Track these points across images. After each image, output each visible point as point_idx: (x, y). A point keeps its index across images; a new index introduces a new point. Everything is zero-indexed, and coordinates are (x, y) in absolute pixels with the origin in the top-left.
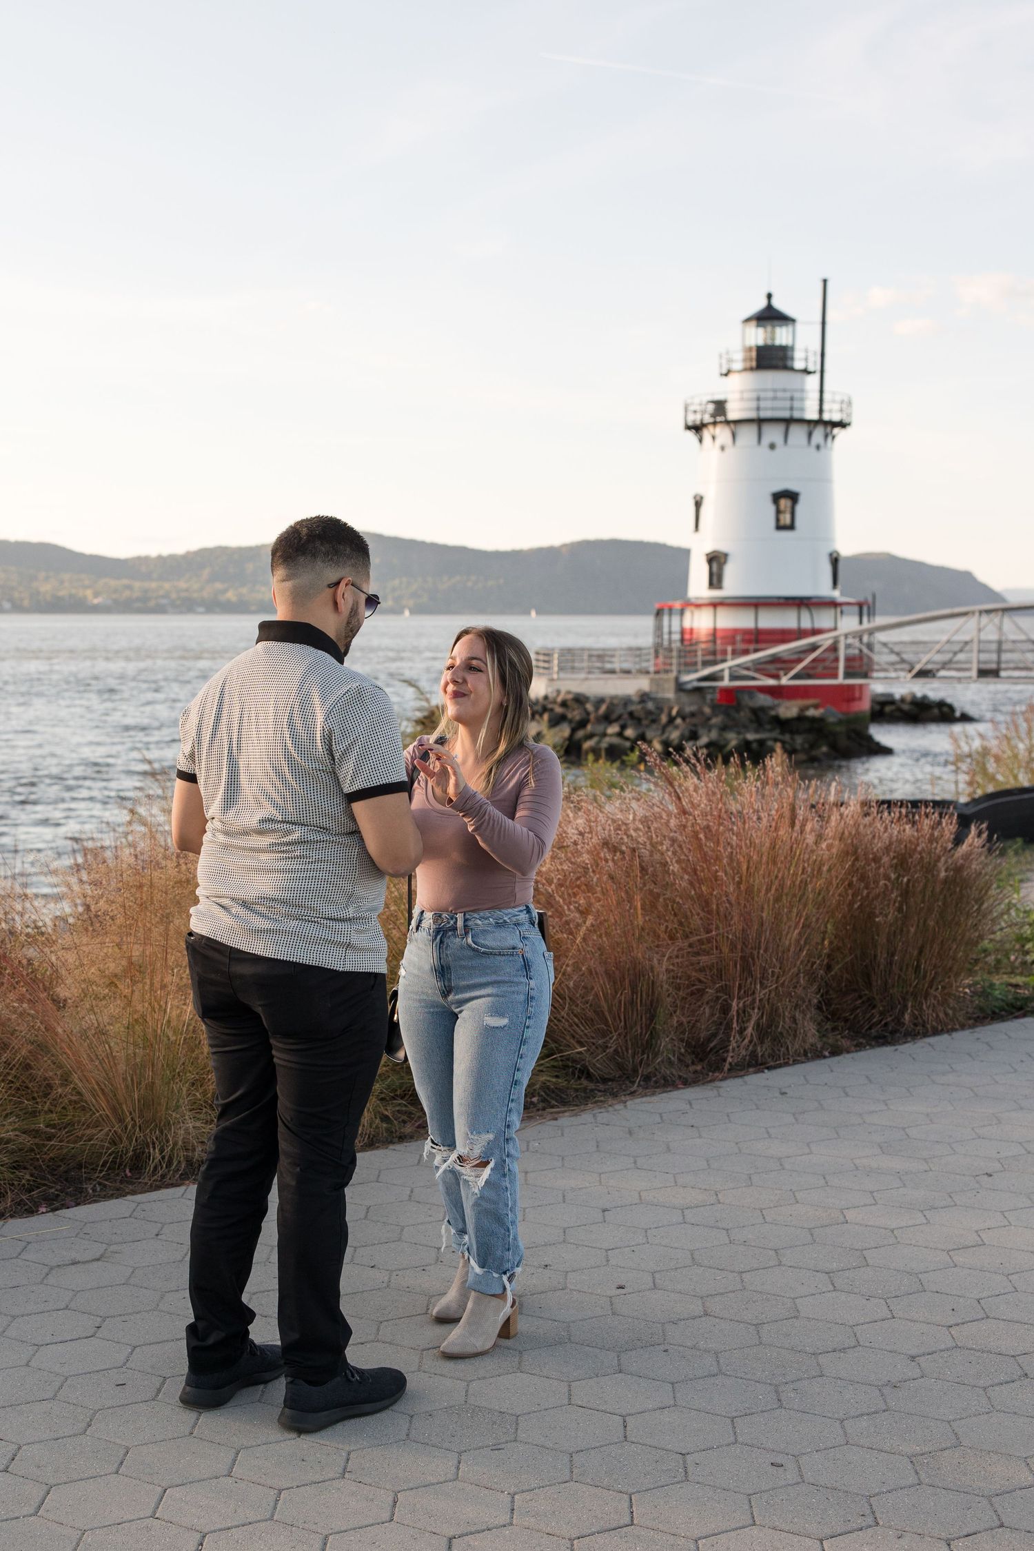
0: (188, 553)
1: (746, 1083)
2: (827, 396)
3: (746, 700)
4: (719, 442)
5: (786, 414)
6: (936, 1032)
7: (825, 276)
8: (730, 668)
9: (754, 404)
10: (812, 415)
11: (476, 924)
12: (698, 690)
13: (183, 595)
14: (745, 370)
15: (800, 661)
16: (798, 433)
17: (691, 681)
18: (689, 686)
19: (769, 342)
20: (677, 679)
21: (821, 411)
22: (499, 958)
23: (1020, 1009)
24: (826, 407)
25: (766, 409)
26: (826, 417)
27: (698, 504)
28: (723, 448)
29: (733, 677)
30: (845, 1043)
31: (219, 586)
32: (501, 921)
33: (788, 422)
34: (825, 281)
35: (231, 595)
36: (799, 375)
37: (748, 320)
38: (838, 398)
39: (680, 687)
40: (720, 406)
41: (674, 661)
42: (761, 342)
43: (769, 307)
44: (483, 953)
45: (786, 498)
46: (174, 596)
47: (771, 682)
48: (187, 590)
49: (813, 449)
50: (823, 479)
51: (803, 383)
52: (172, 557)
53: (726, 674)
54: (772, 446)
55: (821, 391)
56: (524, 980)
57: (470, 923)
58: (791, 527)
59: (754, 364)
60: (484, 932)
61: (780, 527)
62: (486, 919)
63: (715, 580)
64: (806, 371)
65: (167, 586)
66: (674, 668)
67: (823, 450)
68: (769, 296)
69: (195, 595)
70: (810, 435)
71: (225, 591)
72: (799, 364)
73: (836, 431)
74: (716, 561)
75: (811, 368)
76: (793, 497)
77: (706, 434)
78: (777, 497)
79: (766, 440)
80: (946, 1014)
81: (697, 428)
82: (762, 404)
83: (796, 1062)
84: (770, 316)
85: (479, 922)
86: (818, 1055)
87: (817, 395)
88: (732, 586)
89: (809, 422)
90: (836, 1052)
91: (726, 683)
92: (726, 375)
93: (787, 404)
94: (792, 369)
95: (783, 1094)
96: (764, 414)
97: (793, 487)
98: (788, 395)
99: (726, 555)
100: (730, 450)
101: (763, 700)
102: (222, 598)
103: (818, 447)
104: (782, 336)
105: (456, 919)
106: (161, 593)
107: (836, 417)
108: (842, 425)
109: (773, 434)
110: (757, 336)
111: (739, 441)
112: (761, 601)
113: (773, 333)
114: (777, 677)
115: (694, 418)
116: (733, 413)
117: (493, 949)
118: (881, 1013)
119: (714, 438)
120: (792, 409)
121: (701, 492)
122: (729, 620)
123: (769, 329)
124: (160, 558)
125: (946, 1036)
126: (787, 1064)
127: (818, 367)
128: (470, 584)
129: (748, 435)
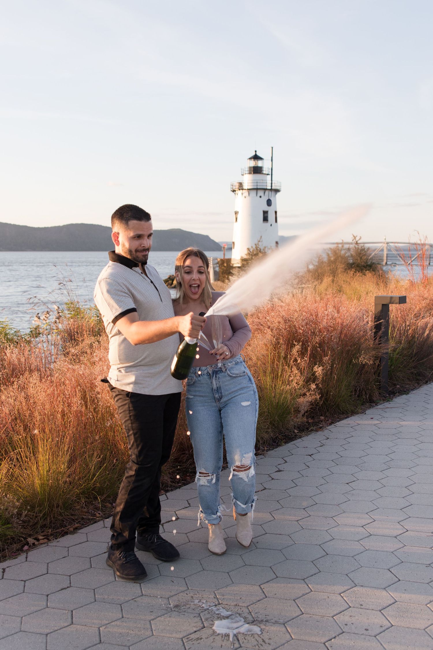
4: (244, 195)
5: (265, 187)
7: (273, 146)
10: (269, 188)
14: (248, 174)
16: (267, 193)
19: (256, 166)
21: (272, 186)
26: (273, 188)
27: (236, 213)
28: (245, 197)
33: (265, 190)
34: (272, 148)
36: (266, 175)
37: (250, 159)
38: (276, 182)
40: (241, 185)
42: (254, 165)
43: (256, 155)
51: (266, 178)
54: (260, 197)
55: (272, 180)
59: (249, 172)
61: (264, 221)
64: (268, 174)
68: (256, 151)
70: (270, 193)
72: (264, 172)
73: (277, 192)
75: (269, 174)
79: (259, 195)
81: (234, 191)
82: (258, 184)
84: (256, 157)
87: (271, 181)
92: (243, 175)
94: (263, 174)
96: (259, 187)
100: (248, 198)
104: (260, 163)
107: (276, 188)
109: (260, 193)
110: (252, 163)
111: (251, 196)
113: (257, 163)
116: (246, 186)
119: (242, 194)
121: (237, 210)
123: (256, 161)
127: (271, 173)
129: (253, 193)
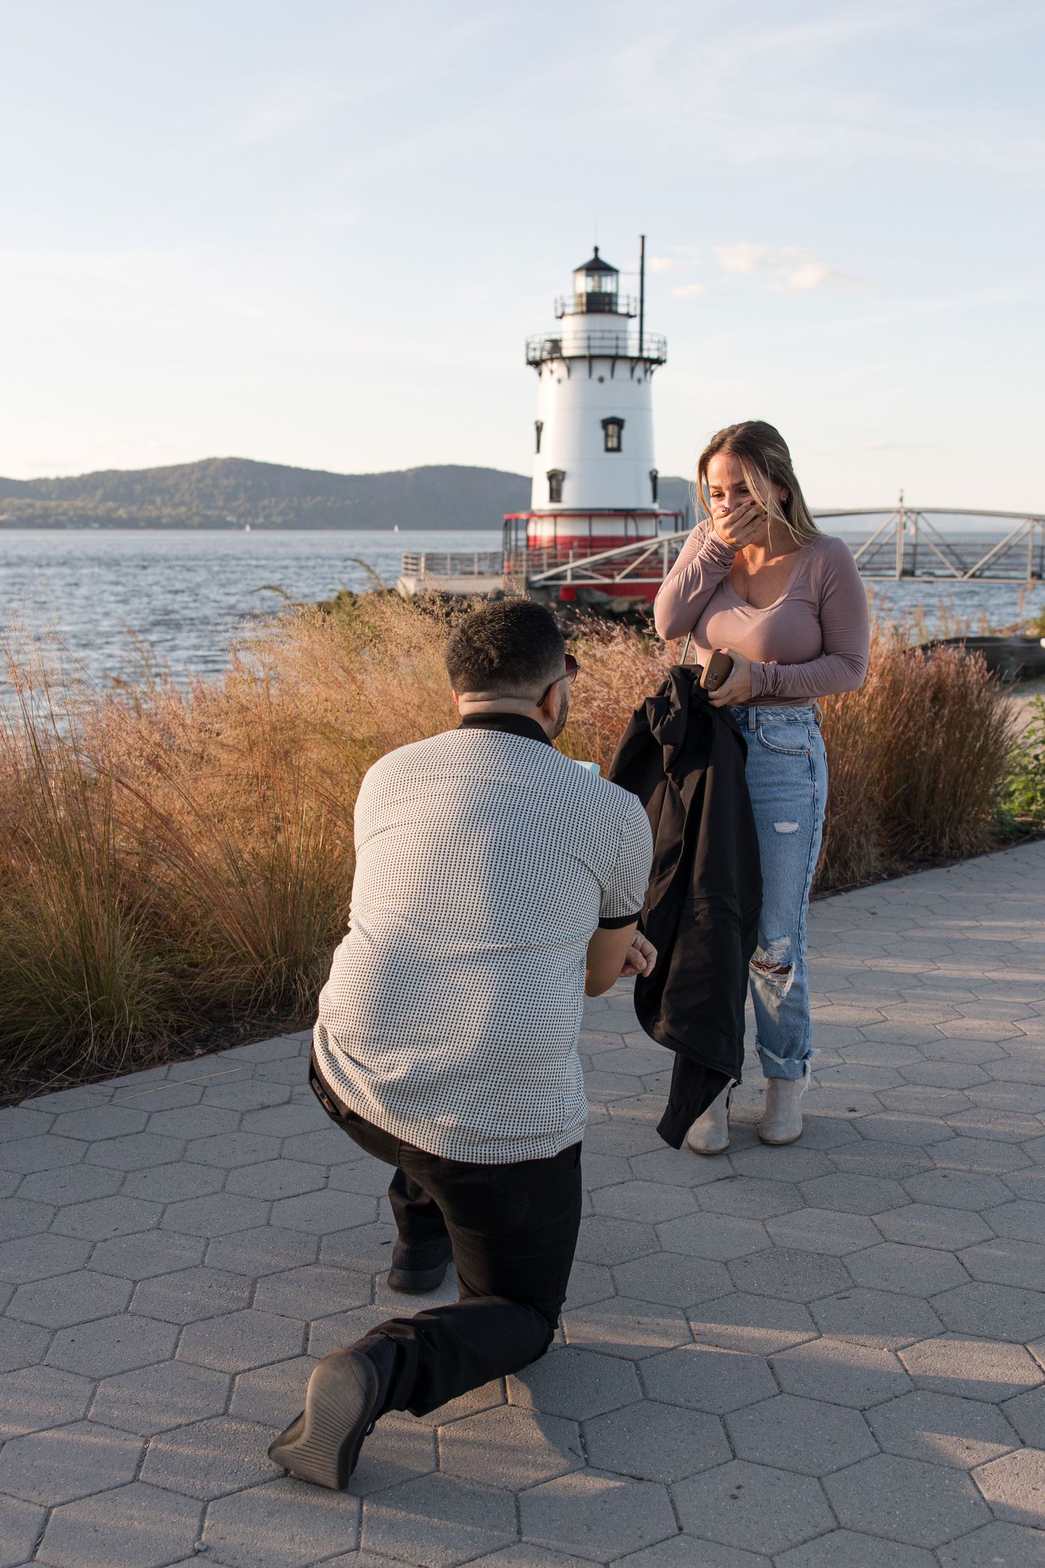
0: (83, 476)
1: (831, 905)
2: (646, 337)
3: (585, 596)
4: (556, 376)
5: (612, 352)
6: (971, 855)
7: (644, 233)
8: (572, 569)
9: (585, 343)
10: (633, 352)
11: (768, 720)
12: (545, 588)
13: (81, 512)
14: (577, 313)
15: (628, 563)
16: (622, 369)
17: (539, 581)
18: (537, 585)
19: (597, 290)
20: (527, 579)
21: (641, 349)
22: (787, 758)
23: (1027, 832)
24: (645, 346)
25: (595, 347)
26: (645, 354)
27: (539, 428)
28: (559, 381)
29: (575, 577)
30: (900, 867)
31: (110, 504)
32: (792, 718)
33: (615, 359)
34: (643, 238)
35: (122, 513)
36: (622, 319)
37: (580, 270)
38: (656, 338)
39: (530, 586)
40: (556, 345)
41: (524, 563)
42: (590, 290)
43: (597, 260)
44: (772, 750)
45: (613, 425)
46: (71, 513)
47: (607, 581)
48: (83, 508)
49: (635, 383)
50: (643, 408)
51: (626, 325)
52: (69, 480)
53: (569, 574)
54: (601, 380)
55: (641, 332)
56: (809, 782)
57: (761, 718)
58: (618, 449)
59: (584, 308)
60: (775, 728)
61: (608, 450)
62: (778, 715)
63: (555, 495)
64: (629, 316)
65: (65, 504)
66: (524, 569)
67: (643, 384)
68: (596, 250)
69: (90, 513)
70: (632, 370)
71: (118, 509)
72: (622, 309)
73: (654, 367)
74: (556, 478)
75: (632, 313)
76: (619, 423)
77: (545, 368)
78: (606, 423)
79: (596, 375)
80: (976, 837)
81: (536, 363)
82: (593, 343)
83: (863, 885)
84: (597, 267)
85: (771, 718)
86: (878, 879)
87: (637, 336)
88: (570, 499)
89: (632, 359)
90: (894, 875)
91: (569, 581)
92: (561, 317)
93: (614, 343)
94: (616, 313)
95: (873, 914)
96: (594, 352)
97: (619, 414)
98: (614, 335)
99: (563, 473)
100: (566, 382)
101: (600, 596)
102: (114, 516)
103: (639, 381)
104: (608, 285)
105: (748, 713)
106: (60, 510)
107: (654, 355)
108: (659, 362)
109: (602, 369)
110: (585, 284)
111: (573, 376)
112: (595, 512)
113: (600, 282)
114: (612, 577)
115: (537, 355)
116: (568, 351)
117: (782, 746)
118: (921, 838)
119: (552, 372)
120: (617, 347)
121: (541, 418)
122: (566, 529)
123: (596, 278)
124: (58, 480)
125: (983, 858)
126: (855, 887)
127: (638, 312)
128: (329, 503)
129: (580, 369)
